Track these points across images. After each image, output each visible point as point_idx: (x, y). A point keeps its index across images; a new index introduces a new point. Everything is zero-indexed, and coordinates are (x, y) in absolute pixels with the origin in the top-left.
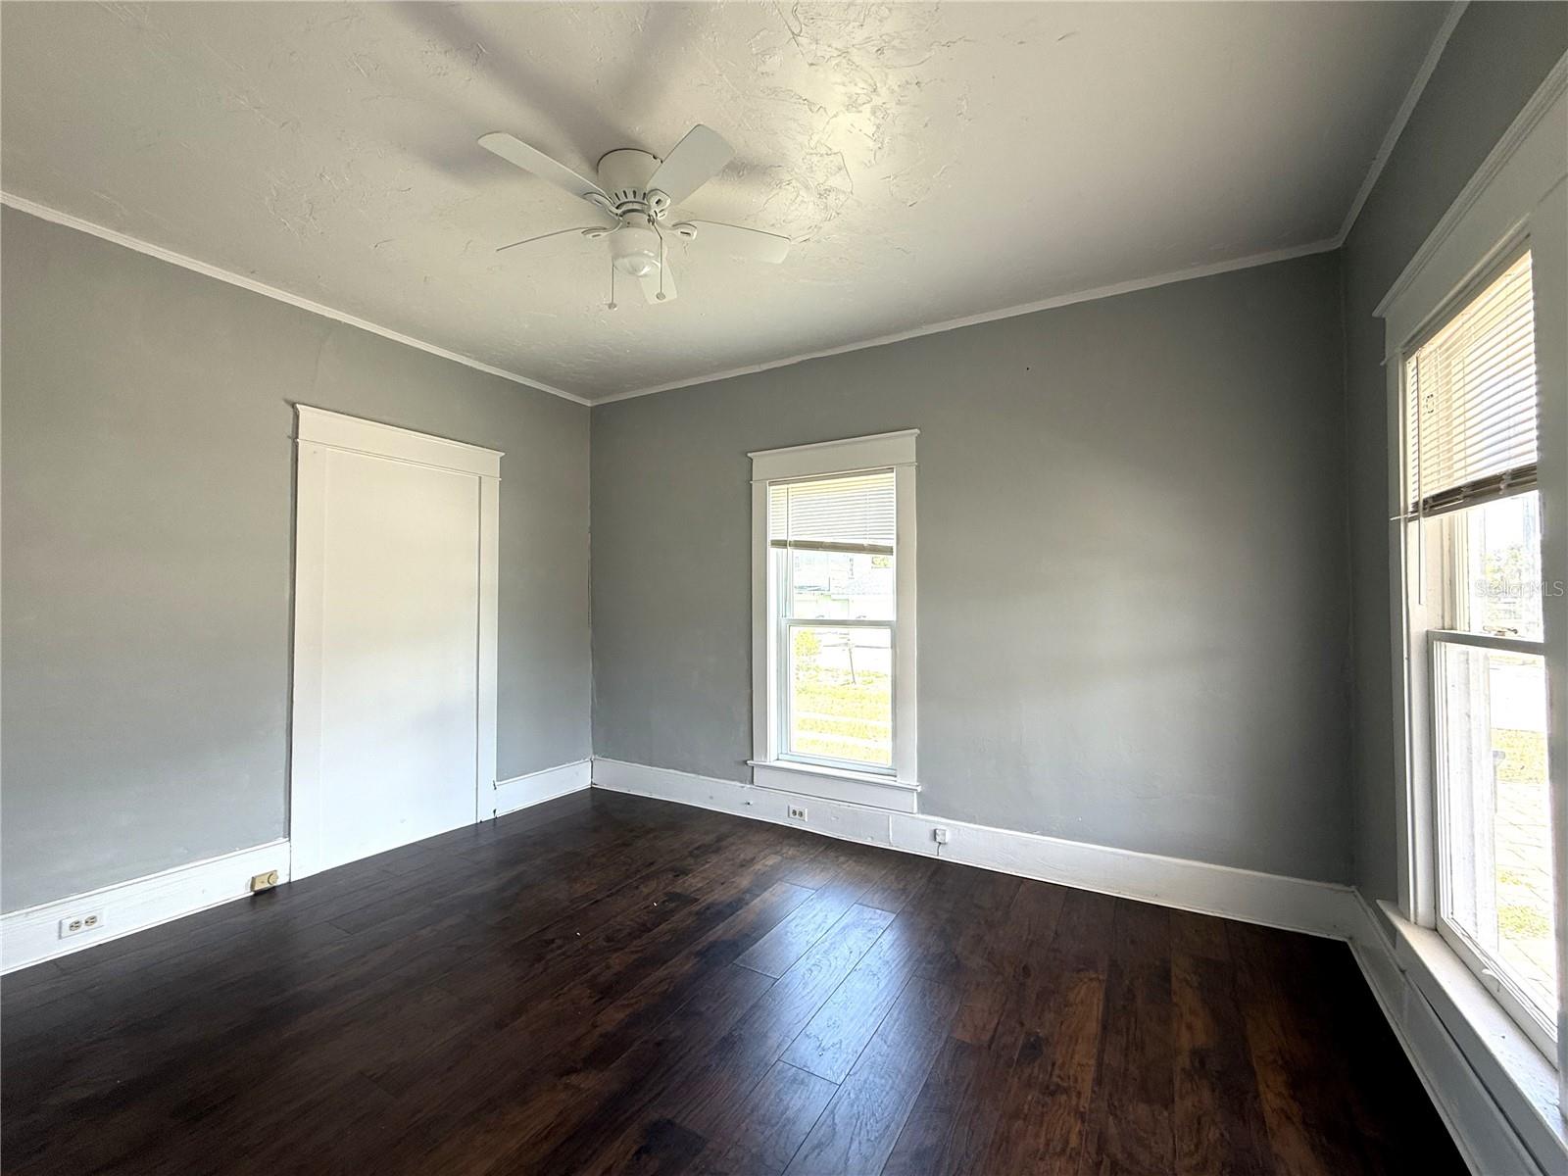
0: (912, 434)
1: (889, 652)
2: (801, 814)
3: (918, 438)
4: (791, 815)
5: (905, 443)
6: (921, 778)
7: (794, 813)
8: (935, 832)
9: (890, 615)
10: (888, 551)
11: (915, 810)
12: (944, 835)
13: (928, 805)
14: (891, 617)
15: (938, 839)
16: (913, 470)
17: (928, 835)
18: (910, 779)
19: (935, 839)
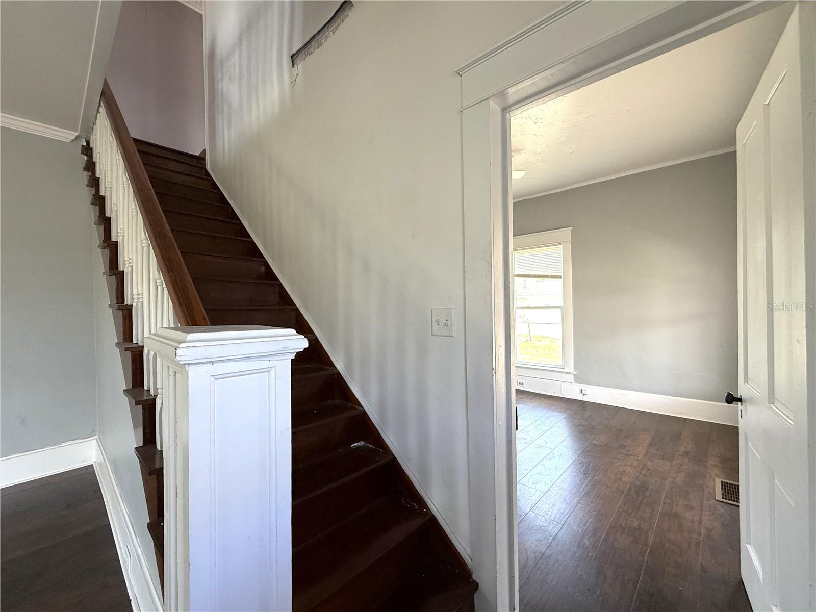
0: (569, 229)
1: (560, 326)
2: (523, 384)
3: (572, 231)
4: (518, 384)
5: (567, 233)
6: (575, 368)
7: (520, 383)
8: (582, 390)
9: (560, 303)
10: (560, 277)
11: (573, 381)
12: (586, 391)
13: (578, 379)
14: (562, 304)
15: (583, 392)
16: (570, 244)
17: (579, 391)
18: (570, 368)
19: (582, 393)
